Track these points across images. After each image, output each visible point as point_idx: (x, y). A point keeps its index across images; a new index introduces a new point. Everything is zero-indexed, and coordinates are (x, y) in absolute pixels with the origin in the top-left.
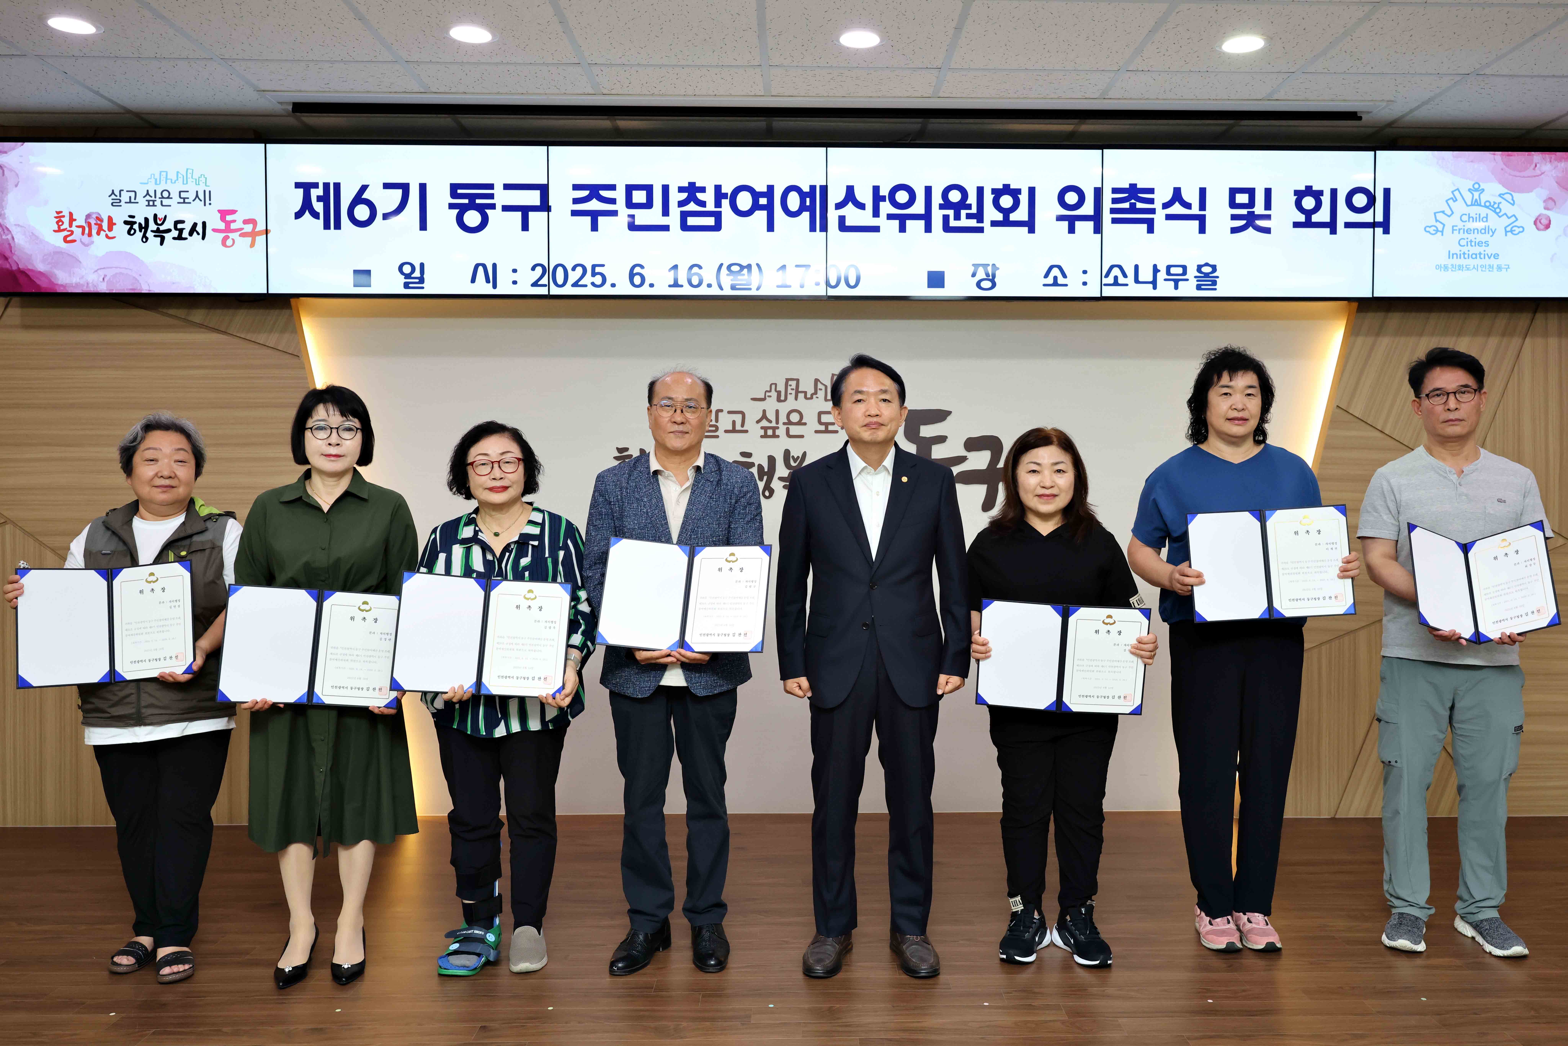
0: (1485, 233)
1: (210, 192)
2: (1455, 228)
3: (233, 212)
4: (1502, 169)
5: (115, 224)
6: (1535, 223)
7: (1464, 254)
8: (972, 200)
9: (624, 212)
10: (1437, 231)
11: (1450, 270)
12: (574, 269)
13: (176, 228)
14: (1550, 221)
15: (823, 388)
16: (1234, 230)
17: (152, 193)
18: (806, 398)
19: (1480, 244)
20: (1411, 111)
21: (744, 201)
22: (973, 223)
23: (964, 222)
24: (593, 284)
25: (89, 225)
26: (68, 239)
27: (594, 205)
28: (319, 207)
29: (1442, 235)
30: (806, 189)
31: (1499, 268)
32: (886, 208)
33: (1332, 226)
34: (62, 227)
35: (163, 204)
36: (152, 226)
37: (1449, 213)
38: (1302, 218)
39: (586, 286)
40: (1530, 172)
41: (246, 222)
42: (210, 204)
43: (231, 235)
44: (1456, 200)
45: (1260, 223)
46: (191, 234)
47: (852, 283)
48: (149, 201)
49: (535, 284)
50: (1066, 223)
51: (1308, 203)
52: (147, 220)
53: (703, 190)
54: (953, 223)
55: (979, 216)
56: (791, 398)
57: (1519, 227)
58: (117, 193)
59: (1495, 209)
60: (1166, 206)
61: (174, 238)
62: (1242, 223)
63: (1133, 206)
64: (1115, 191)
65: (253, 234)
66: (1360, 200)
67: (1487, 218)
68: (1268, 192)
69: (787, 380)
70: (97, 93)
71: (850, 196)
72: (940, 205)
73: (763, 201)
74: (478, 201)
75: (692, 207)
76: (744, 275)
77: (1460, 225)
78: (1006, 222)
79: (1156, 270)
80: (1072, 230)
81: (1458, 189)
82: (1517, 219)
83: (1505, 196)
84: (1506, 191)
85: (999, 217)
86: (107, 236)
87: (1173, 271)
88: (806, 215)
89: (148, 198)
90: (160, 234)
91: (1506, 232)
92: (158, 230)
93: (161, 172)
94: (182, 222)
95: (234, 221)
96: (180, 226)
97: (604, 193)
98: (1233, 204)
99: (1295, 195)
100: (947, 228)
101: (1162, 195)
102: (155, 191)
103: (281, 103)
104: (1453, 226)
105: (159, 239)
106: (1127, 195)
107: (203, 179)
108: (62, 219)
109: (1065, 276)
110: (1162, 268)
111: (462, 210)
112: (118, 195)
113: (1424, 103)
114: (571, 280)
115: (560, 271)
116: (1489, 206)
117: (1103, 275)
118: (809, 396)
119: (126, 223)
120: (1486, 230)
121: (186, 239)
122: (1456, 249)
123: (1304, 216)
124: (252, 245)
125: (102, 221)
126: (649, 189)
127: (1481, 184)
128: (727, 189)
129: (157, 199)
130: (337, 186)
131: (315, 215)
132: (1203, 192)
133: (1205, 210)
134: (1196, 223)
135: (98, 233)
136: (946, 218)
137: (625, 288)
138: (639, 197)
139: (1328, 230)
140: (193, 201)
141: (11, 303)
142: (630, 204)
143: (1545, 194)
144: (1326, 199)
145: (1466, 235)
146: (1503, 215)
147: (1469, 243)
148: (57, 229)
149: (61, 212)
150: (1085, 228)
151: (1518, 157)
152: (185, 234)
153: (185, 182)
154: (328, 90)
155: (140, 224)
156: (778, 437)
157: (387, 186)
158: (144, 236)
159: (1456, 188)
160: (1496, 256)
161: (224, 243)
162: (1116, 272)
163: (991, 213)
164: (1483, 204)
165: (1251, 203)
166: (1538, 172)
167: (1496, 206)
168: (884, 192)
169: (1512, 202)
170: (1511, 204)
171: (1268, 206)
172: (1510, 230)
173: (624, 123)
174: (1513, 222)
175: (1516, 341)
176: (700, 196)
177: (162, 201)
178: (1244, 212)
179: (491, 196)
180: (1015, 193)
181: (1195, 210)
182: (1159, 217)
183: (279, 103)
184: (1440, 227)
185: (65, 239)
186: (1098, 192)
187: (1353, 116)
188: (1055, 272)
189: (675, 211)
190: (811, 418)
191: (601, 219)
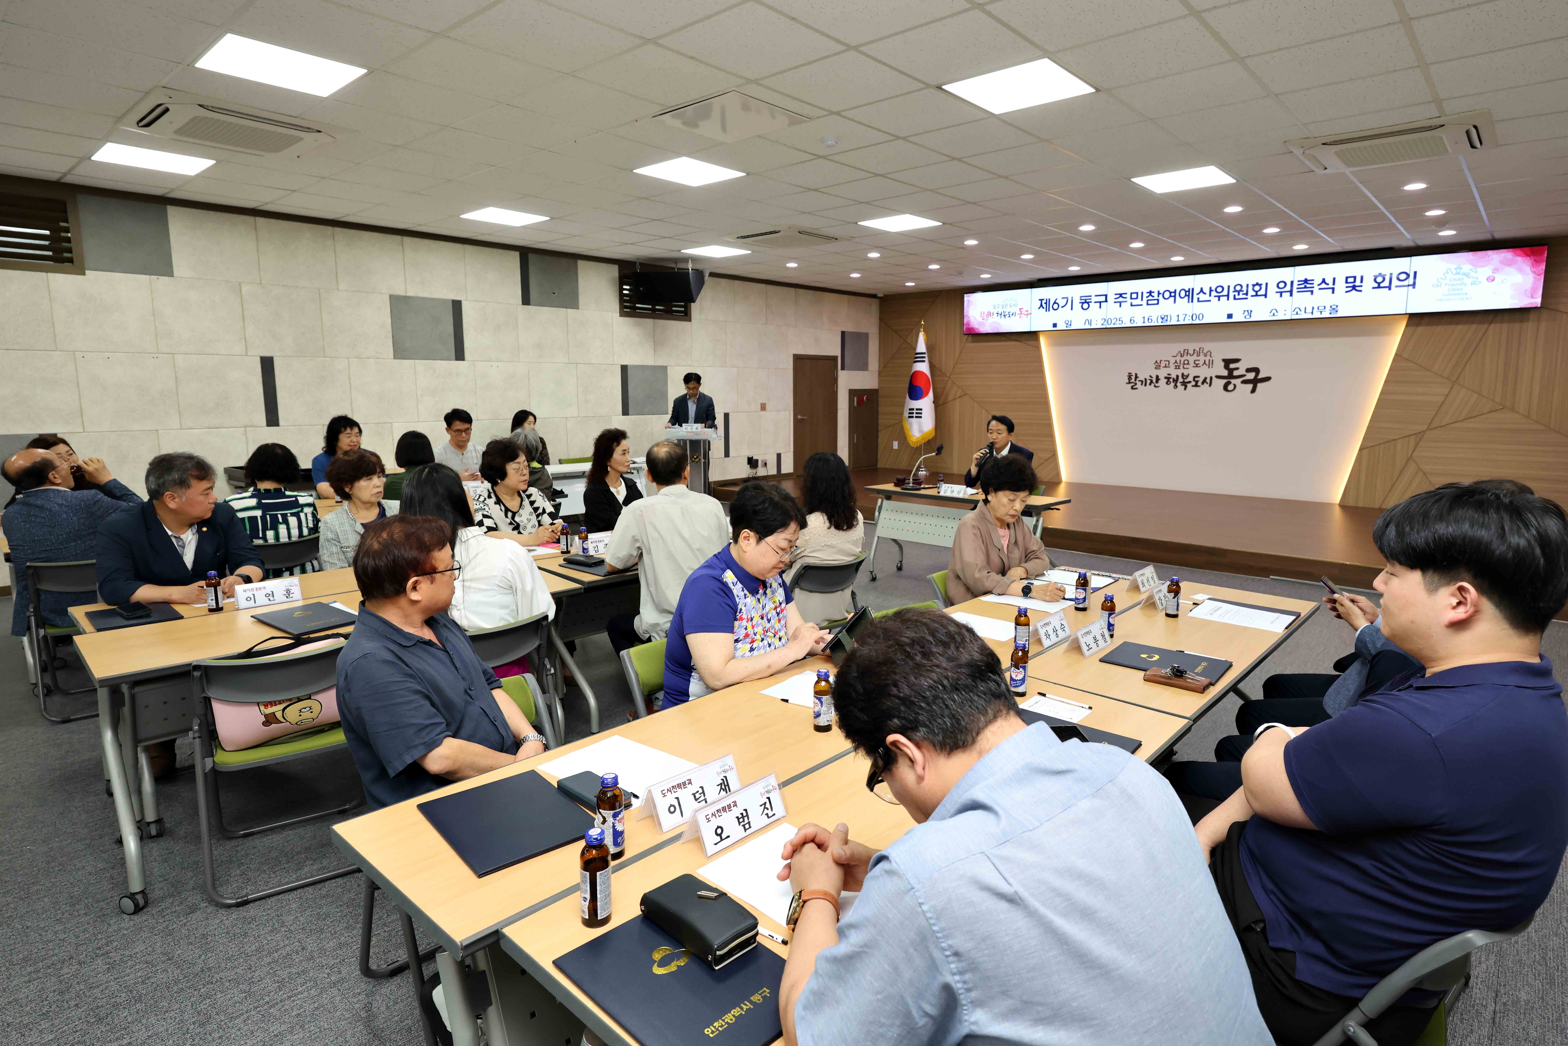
1: (1017, 303)
2: (1447, 284)
3: (1023, 309)
4: (1472, 259)
5: (994, 314)
6: (1488, 280)
7: (1451, 294)
8: (1244, 289)
9: (1129, 301)
12: (1114, 319)
14: (1495, 278)
15: (1196, 352)
16: (1346, 292)
19: (1459, 290)
21: (1167, 295)
22: (1245, 296)
23: (1241, 296)
24: (1119, 324)
25: (988, 315)
27: (1121, 299)
28: (1044, 305)
29: (1440, 287)
30: (1187, 290)
31: (1467, 299)
32: (1214, 293)
33: (1389, 288)
34: (982, 315)
35: (1006, 308)
36: (1003, 314)
37: (1444, 278)
38: (1376, 285)
39: (1117, 324)
40: (1487, 258)
41: (1026, 311)
42: (1017, 307)
43: (1022, 315)
44: (1448, 273)
45: (1357, 288)
46: (1012, 316)
47: (1201, 319)
48: (1002, 307)
49: (1102, 325)
50: (1279, 294)
51: (1380, 279)
52: (1002, 312)
53: (1154, 292)
54: (1237, 297)
55: (1247, 294)
56: (1185, 356)
57: (1479, 282)
60: (1319, 285)
61: (1008, 317)
62: (1351, 289)
63: (1306, 286)
64: (1299, 281)
65: (1027, 315)
66: (1403, 277)
67: (1463, 279)
68: (1362, 277)
69: (1184, 350)
71: (1202, 291)
72: (1233, 291)
73: (1173, 294)
74: (1087, 301)
75: (1150, 298)
76: (1165, 318)
77: (1449, 283)
78: (1256, 295)
79: (1313, 309)
80: (1281, 296)
82: (1478, 279)
83: (1472, 270)
84: (1473, 267)
85: (1254, 293)
86: (992, 317)
87: (1320, 308)
88: (1187, 298)
90: (1005, 316)
93: (1006, 299)
94: (1010, 312)
95: (1023, 311)
96: (1009, 314)
97: (1123, 296)
98: (1347, 282)
99: (1374, 277)
100: (1235, 299)
101: (1318, 281)
102: (1004, 304)
105: (1004, 318)
106: (1304, 282)
107: (1016, 300)
109: (1277, 312)
110: (1316, 308)
111: (1083, 303)
112: (996, 306)
114: (1113, 322)
115: (1109, 321)
116: (1464, 274)
117: (1292, 311)
118: (1191, 355)
119: (997, 313)
120: (1462, 284)
122: (1447, 292)
124: (1027, 318)
125: (991, 313)
127: (1461, 265)
128: (1161, 292)
129: (1004, 306)
130: (1050, 299)
131: (1043, 308)
132: (1334, 279)
133: (1335, 285)
134: (1331, 290)
136: (1235, 296)
137: (1128, 325)
138: (1134, 296)
139: (1387, 289)
140: (1013, 306)
141: (969, 337)
142: (1131, 298)
143: (1493, 267)
144: (1388, 277)
145: (1452, 287)
146: (1471, 277)
149: (982, 311)
150: (1286, 295)
153: (1011, 301)
155: (1000, 314)
156: (1180, 369)
157: (1063, 298)
158: (1001, 317)
159: (1449, 268)
160: (1466, 294)
161: (1020, 318)
162: (1297, 310)
163: (1251, 292)
164: (1461, 274)
165: (1355, 281)
166: (1490, 258)
167: (1468, 274)
168: (1213, 288)
169: (1477, 272)
170: (1474, 273)
171: (1362, 282)
172: (1474, 283)
174: (1476, 280)
176: (1153, 294)
178: (1351, 285)
179: (1091, 299)
180: (1260, 285)
181: (1331, 285)
182: (1316, 290)
184: (1439, 284)
185: (982, 319)
186: (1292, 283)
188: (1274, 311)
189: (1145, 299)
190: (1192, 363)
191: (1122, 304)
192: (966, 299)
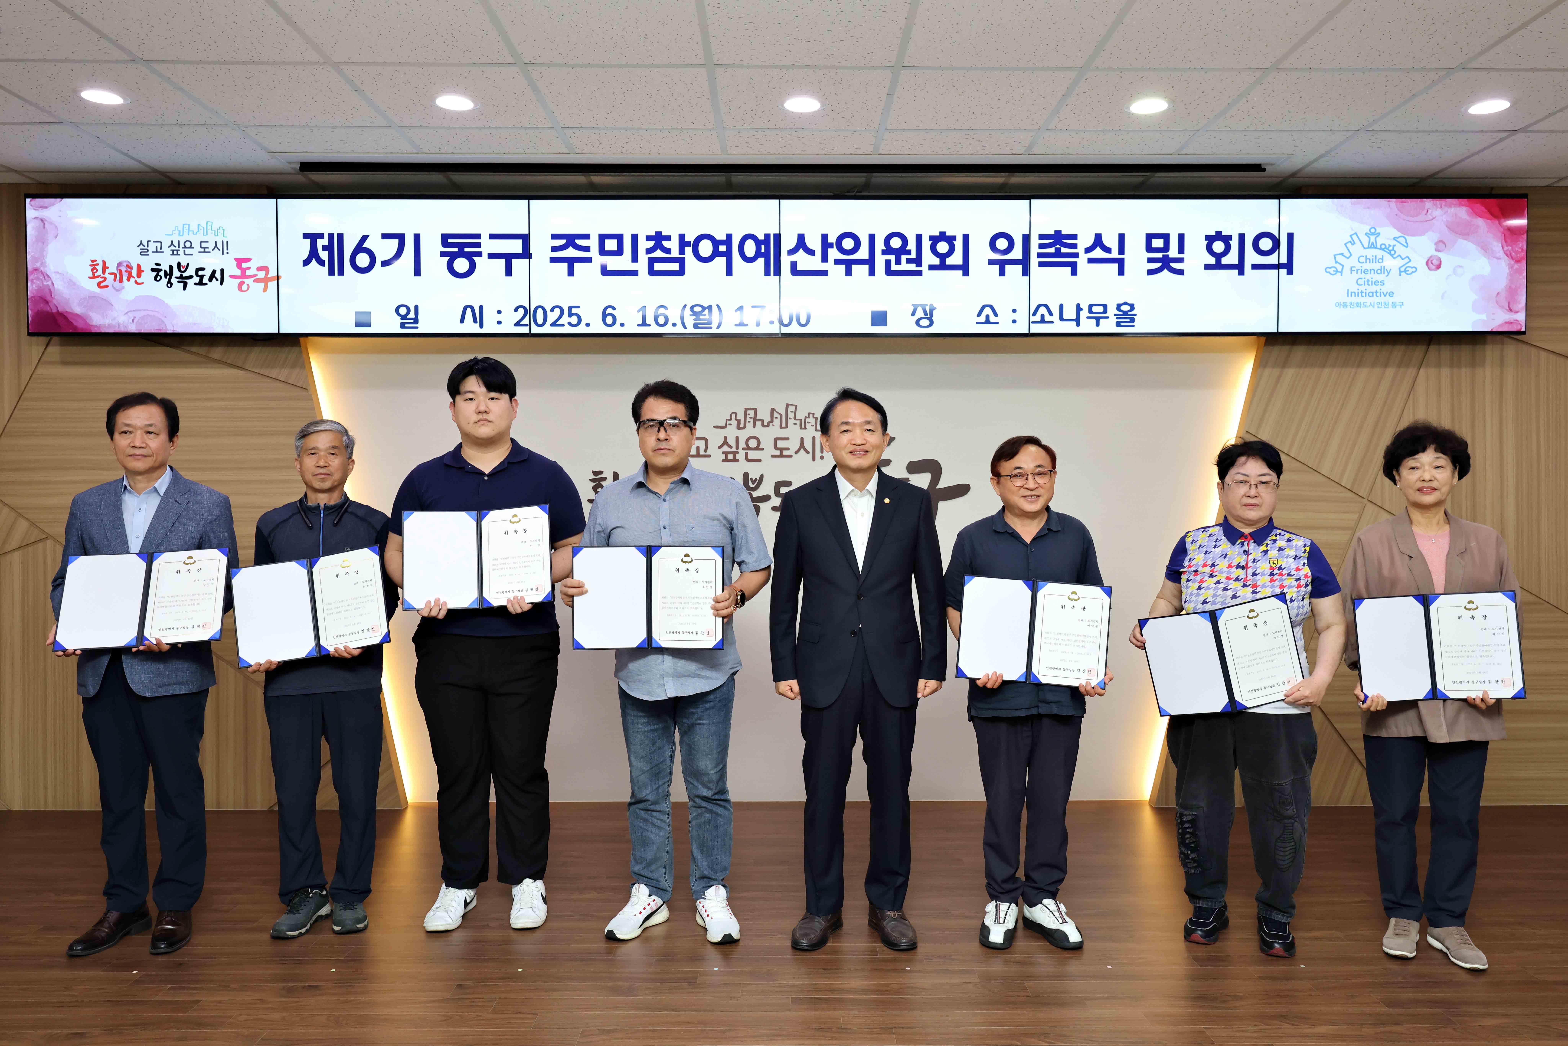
0: (1381, 273)
1: (227, 242)
2: (1353, 269)
3: (248, 260)
4: (1396, 215)
5: (143, 271)
6: (1427, 263)
7: (1362, 292)
8: (912, 246)
9: (597, 258)
10: (1337, 271)
11: (1349, 307)
12: (552, 310)
13: (197, 275)
14: (1441, 262)
15: (779, 416)
16: (1151, 272)
17: (176, 244)
18: (763, 425)
19: (1376, 283)
20: (1311, 163)
21: (706, 249)
22: (912, 267)
23: (905, 266)
24: (570, 324)
25: (121, 272)
26: (102, 285)
27: (571, 252)
28: (324, 255)
29: (1342, 275)
30: (761, 237)
31: (1394, 305)
32: (833, 254)
33: (1240, 267)
34: (96, 274)
35: (186, 253)
36: (176, 273)
37: (1348, 255)
38: (1212, 261)
39: (563, 325)
40: (1422, 217)
41: (259, 269)
42: (227, 253)
43: (247, 281)
44: (1354, 243)
45: (1174, 265)
46: (210, 280)
47: (803, 322)
48: (173, 251)
49: (518, 324)
50: (997, 267)
51: (1219, 247)
52: (171, 267)
53: (668, 238)
54: (894, 267)
55: (918, 261)
56: (749, 426)
57: (1412, 268)
58: (145, 243)
59: (1390, 251)
60: (1088, 250)
61: (196, 284)
62: (1158, 265)
63: (1058, 250)
64: (1041, 237)
65: (266, 280)
66: (1266, 244)
67: (1382, 259)
68: (1181, 237)
69: (746, 410)
70: (127, 155)
71: (801, 243)
72: (883, 251)
73: (722, 248)
74: (466, 250)
75: (658, 254)
76: (705, 315)
77: (1358, 266)
78: (942, 266)
79: (1079, 309)
80: (1002, 273)
81: (1356, 233)
82: (1410, 261)
83: (1399, 240)
84: (1400, 234)
85: (936, 261)
86: (136, 282)
87: (1095, 309)
88: (761, 261)
89: (172, 248)
90: (184, 281)
91: (1400, 272)
92: (181, 277)
93: (184, 225)
94: (203, 269)
95: (249, 268)
96: (200, 273)
97: (579, 242)
98: (1149, 249)
99: (1206, 240)
100: (889, 272)
101: (1085, 241)
102: (179, 241)
103: (290, 163)
104: (1351, 267)
105: (182, 285)
106: (1052, 241)
107: (221, 231)
108: (96, 267)
109: (996, 314)
110: (1085, 307)
111: (452, 257)
112: (146, 245)
113: (1321, 156)
114: (550, 320)
115: (540, 312)
116: (1385, 248)
117: (1031, 314)
118: (765, 424)
119: (153, 270)
120: (1382, 270)
121: (206, 284)
122: (1354, 288)
123: (1214, 259)
124: (265, 290)
125: (131, 268)
126: (619, 238)
127: (1376, 228)
128: (690, 238)
129: (181, 248)
130: (341, 237)
131: (321, 263)
132: (1122, 237)
133: (1123, 254)
134: (1116, 266)
135: (128, 280)
136: (888, 263)
137: (598, 328)
138: (611, 245)
139: (1236, 271)
140: (213, 250)
141: (52, 342)
142: (603, 252)
143: (1436, 237)
144: (1235, 244)
145: (1363, 275)
146: (1397, 257)
147: (1366, 283)
148: (92, 276)
149: (96, 261)
151: (1411, 204)
152: (205, 280)
153: (205, 234)
154: (331, 151)
155: (165, 271)
156: (738, 461)
157: (385, 236)
158: (169, 282)
159: (1354, 232)
160: (1391, 294)
161: (240, 287)
162: (1043, 310)
164: (1378, 247)
165: (1166, 248)
166: (1429, 217)
167: (1391, 248)
168: (832, 239)
169: (1406, 245)
170: (1404, 246)
171: (1181, 250)
172: (1404, 271)
173: (598, 179)
174: (1407, 263)
175: (1411, 371)
176: (666, 244)
177: (184, 251)
178: (1159, 255)
179: (478, 245)
180: (950, 240)
181: (1115, 254)
182: (1082, 261)
183: (288, 162)
184: (1339, 268)
185: (99, 285)
186: (1026, 239)
187: (1257, 168)
188: (987, 311)
189: (643, 257)
190: (767, 444)
191: (577, 265)
192: (31, 213)
